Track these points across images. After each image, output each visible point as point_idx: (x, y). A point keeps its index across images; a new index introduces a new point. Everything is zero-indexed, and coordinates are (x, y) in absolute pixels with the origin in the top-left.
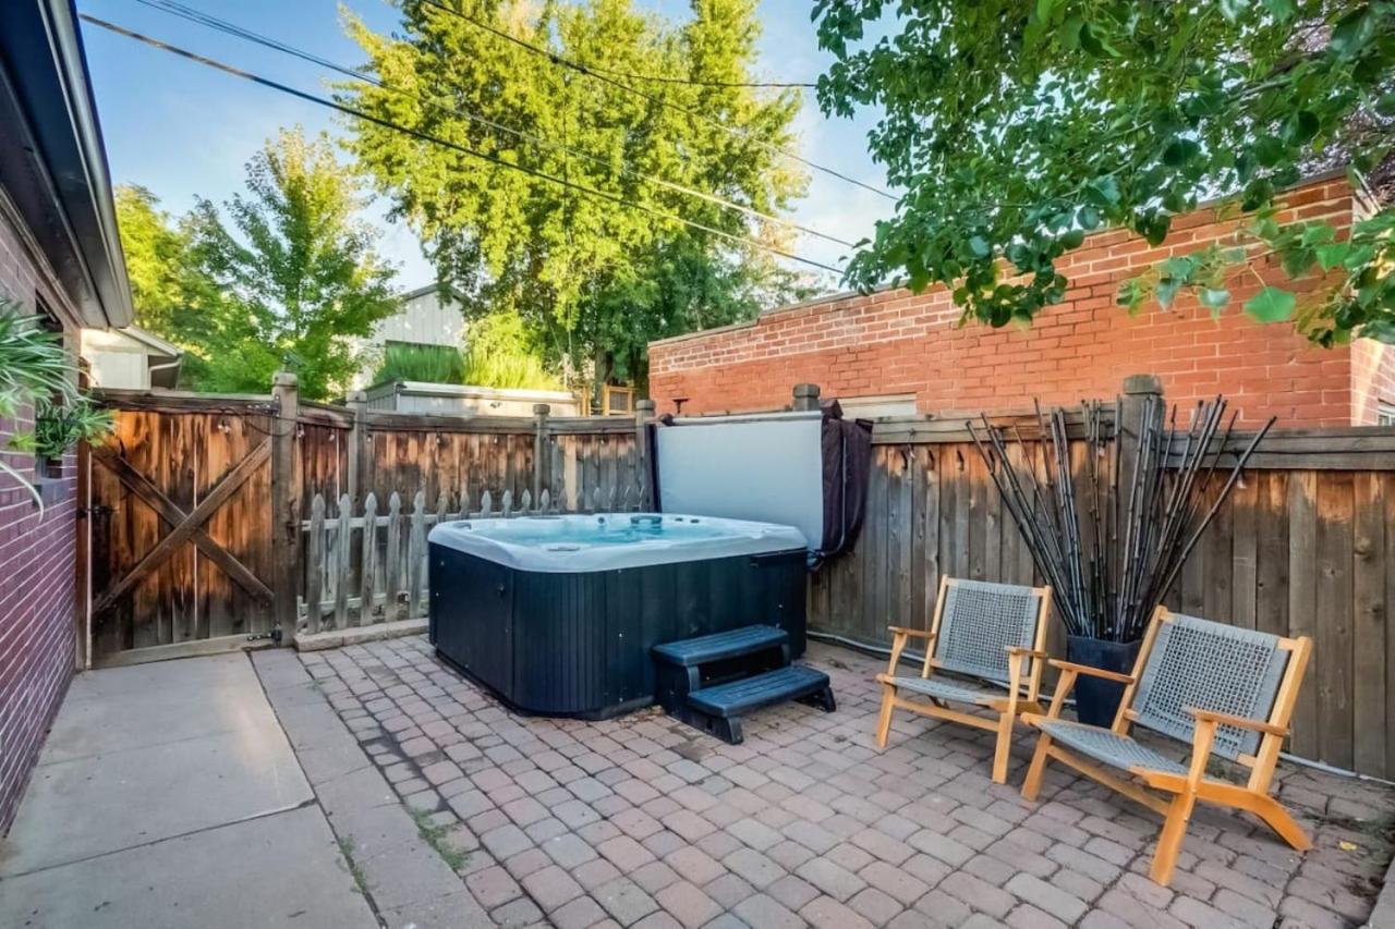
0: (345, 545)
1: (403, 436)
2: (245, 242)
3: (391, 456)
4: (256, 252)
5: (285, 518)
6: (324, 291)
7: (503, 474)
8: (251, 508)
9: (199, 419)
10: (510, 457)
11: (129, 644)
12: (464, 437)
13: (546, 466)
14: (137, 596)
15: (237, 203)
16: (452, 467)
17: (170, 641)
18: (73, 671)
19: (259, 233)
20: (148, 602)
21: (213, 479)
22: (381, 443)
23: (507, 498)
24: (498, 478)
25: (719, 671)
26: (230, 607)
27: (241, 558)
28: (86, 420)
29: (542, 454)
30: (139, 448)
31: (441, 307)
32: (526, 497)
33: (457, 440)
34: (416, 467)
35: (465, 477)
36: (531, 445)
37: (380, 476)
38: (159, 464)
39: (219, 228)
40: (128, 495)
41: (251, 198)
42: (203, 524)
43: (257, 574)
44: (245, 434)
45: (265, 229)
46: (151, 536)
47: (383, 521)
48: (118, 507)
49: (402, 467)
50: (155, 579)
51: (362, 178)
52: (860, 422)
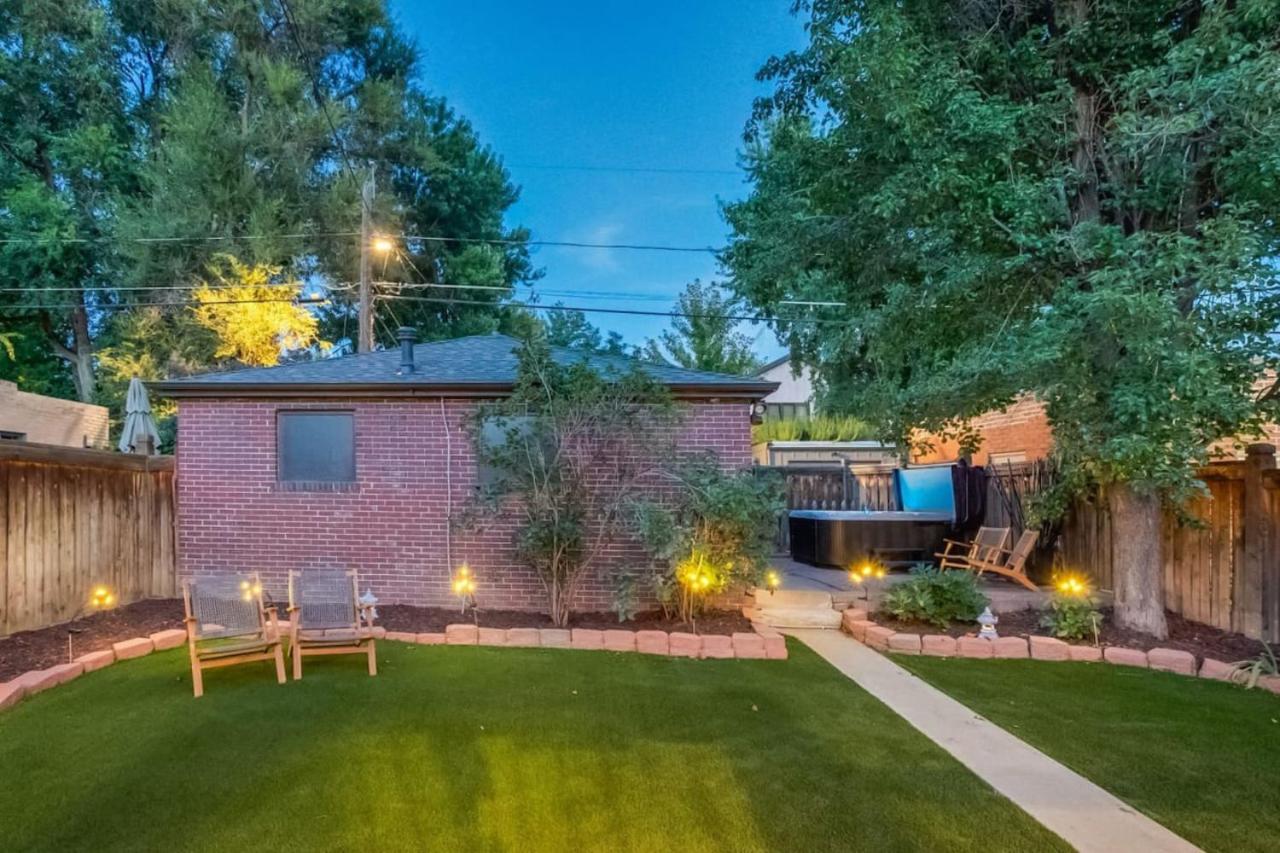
2: (670, 359)
7: (829, 494)
10: (830, 487)
12: (805, 477)
13: (850, 490)
16: (800, 490)
19: (677, 352)
24: (826, 496)
29: (847, 485)
31: (795, 379)
36: (841, 480)
39: (660, 354)
41: (673, 331)
45: (681, 350)
51: (737, 306)
52: (977, 467)
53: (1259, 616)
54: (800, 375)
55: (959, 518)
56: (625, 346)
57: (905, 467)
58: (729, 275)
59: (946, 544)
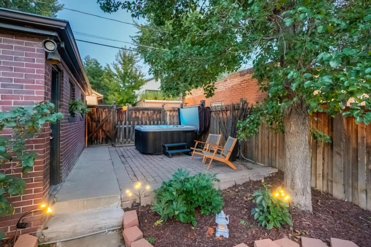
0: (123, 130)
1: (136, 111)
2: (115, 71)
3: (134, 115)
4: (117, 74)
5: (114, 125)
6: (130, 81)
7: (155, 118)
8: (109, 123)
9: (101, 109)
10: (156, 115)
11: (92, 144)
12: (147, 111)
13: (164, 117)
14: (93, 137)
15: (114, 64)
16: (145, 117)
17: (97, 144)
18: (84, 147)
19: (117, 69)
20: (94, 138)
21: (103, 119)
22: (132, 113)
23: (156, 122)
24: (154, 119)
25: (170, 148)
26: (106, 139)
27: (108, 132)
28: (86, 110)
29: (163, 115)
30: (93, 114)
31: (156, 82)
32: (159, 122)
33: (146, 112)
34: (138, 117)
35: (147, 119)
36: (161, 113)
37: (132, 119)
38: (96, 116)
39: (110, 69)
40: (92, 122)
41: (116, 62)
42: (102, 126)
43: (110, 134)
44: (108, 111)
45: (119, 69)
46: (95, 128)
47: (130, 126)
48: (90, 123)
49: (136, 117)
50: (95, 134)
51: (138, 56)
52: (208, 107)
53: (342, 186)
54: (157, 81)
55: (200, 129)
56: (101, 67)
57: (182, 108)
58: (135, 46)
59: (196, 142)
